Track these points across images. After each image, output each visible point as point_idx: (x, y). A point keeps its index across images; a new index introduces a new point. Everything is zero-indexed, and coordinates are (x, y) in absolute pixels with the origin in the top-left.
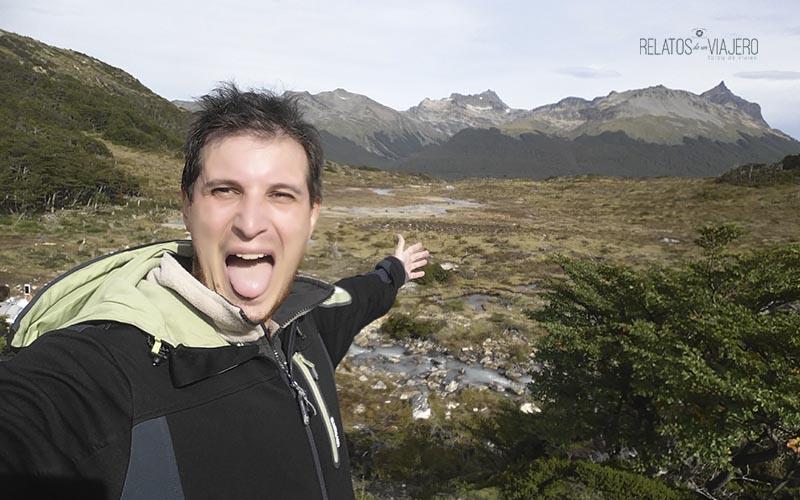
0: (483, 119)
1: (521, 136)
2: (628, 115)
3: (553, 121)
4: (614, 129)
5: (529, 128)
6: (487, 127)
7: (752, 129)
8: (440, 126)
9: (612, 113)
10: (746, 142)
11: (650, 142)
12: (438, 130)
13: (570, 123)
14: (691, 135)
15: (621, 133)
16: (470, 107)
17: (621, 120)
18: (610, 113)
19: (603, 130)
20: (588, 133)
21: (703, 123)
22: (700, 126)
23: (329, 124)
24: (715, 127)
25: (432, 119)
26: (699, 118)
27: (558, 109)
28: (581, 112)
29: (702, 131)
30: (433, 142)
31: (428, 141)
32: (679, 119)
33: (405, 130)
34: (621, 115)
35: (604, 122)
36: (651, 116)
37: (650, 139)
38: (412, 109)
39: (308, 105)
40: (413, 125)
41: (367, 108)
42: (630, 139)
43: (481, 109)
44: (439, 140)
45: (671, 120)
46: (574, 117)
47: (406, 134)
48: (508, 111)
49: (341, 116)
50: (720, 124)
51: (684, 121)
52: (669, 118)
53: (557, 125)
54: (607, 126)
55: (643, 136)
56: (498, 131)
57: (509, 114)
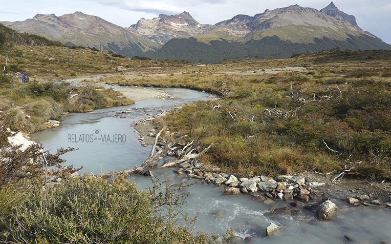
0: (183, 32)
1: (211, 42)
2: (279, 25)
3: (230, 31)
4: (271, 35)
5: (215, 37)
6: (187, 37)
7: (353, 32)
8: (153, 37)
9: (268, 24)
10: (351, 39)
11: (294, 42)
12: (153, 41)
13: (241, 32)
14: (319, 37)
15: (275, 37)
16: (173, 24)
17: (274, 29)
18: (267, 24)
19: (264, 36)
20: (254, 39)
21: (325, 28)
22: (323, 29)
23: (73, 37)
24: (333, 31)
25: (147, 32)
26: (323, 25)
27: (232, 23)
28: (247, 24)
29: (325, 33)
30: (151, 49)
31: (147, 49)
32: (310, 27)
33: (130, 41)
34: (274, 26)
35: (264, 30)
36: (293, 25)
37: (294, 40)
38: (133, 26)
39: (55, 24)
40: (135, 37)
41: (100, 26)
42: (281, 41)
43: (181, 25)
44: (154, 48)
45: (306, 27)
46: (244, 29)
47: (131, 44)
48: (199, 26)
49: (81, 32)
50: (335, 29)
51: (314, 28)
52: (304, 26)
53: (233, 34)
54: (267, 33)
55: (290, 38)
56: (195, 39)
57: (200, 28)
